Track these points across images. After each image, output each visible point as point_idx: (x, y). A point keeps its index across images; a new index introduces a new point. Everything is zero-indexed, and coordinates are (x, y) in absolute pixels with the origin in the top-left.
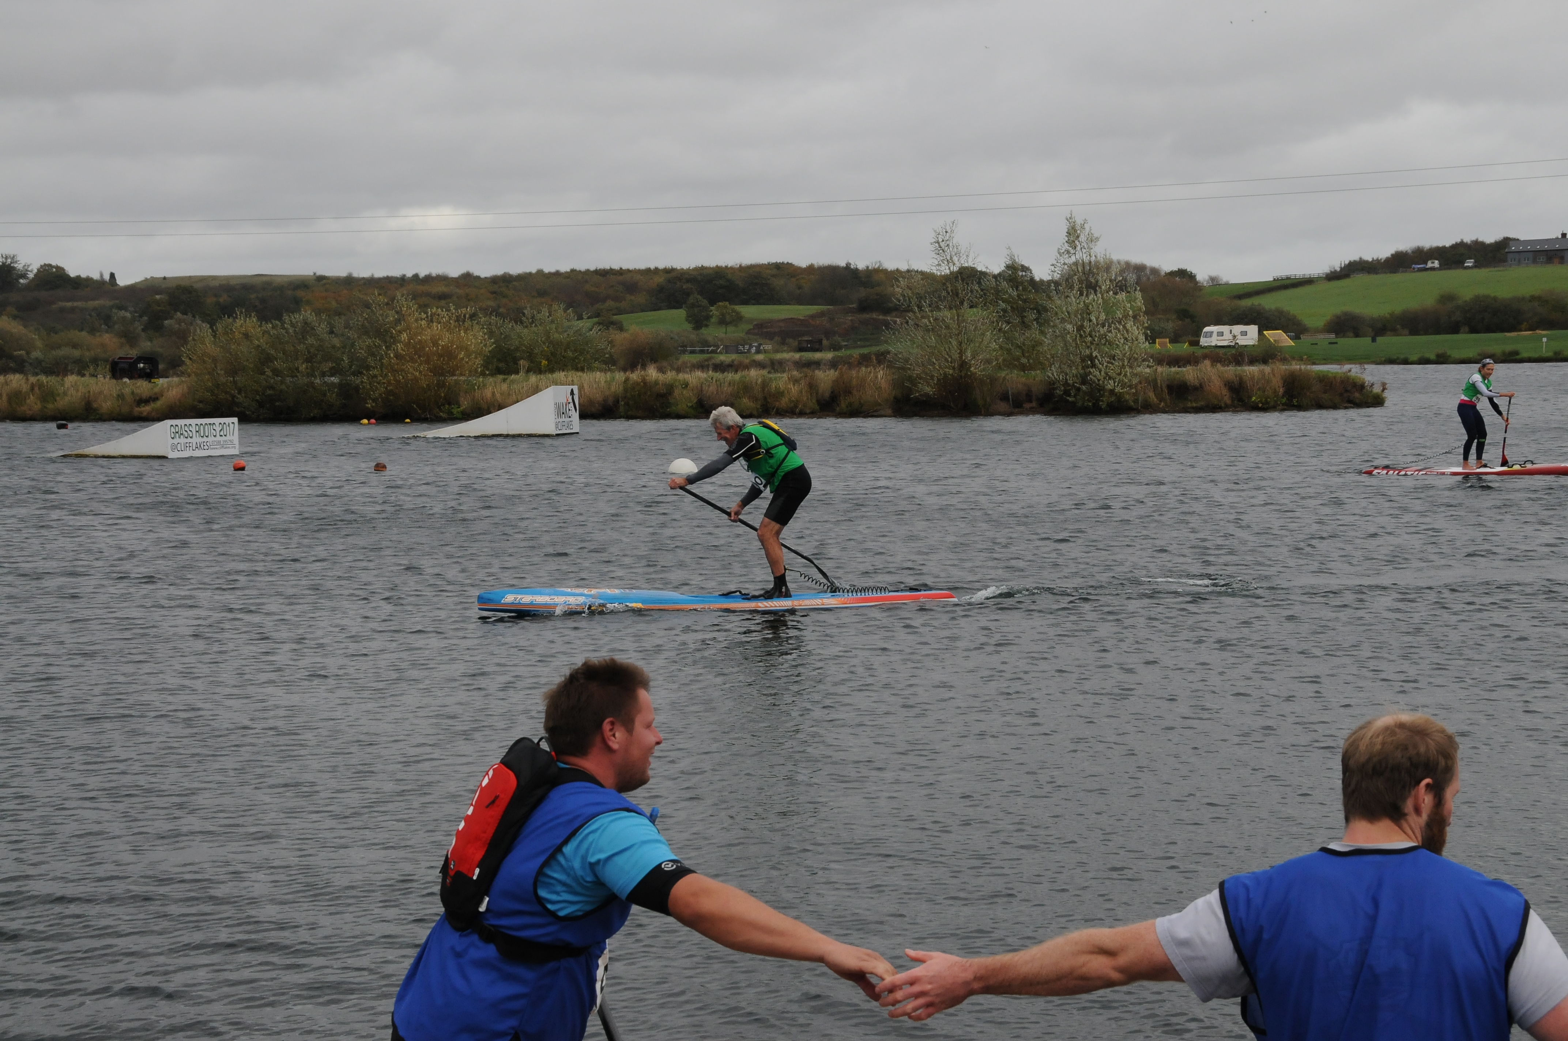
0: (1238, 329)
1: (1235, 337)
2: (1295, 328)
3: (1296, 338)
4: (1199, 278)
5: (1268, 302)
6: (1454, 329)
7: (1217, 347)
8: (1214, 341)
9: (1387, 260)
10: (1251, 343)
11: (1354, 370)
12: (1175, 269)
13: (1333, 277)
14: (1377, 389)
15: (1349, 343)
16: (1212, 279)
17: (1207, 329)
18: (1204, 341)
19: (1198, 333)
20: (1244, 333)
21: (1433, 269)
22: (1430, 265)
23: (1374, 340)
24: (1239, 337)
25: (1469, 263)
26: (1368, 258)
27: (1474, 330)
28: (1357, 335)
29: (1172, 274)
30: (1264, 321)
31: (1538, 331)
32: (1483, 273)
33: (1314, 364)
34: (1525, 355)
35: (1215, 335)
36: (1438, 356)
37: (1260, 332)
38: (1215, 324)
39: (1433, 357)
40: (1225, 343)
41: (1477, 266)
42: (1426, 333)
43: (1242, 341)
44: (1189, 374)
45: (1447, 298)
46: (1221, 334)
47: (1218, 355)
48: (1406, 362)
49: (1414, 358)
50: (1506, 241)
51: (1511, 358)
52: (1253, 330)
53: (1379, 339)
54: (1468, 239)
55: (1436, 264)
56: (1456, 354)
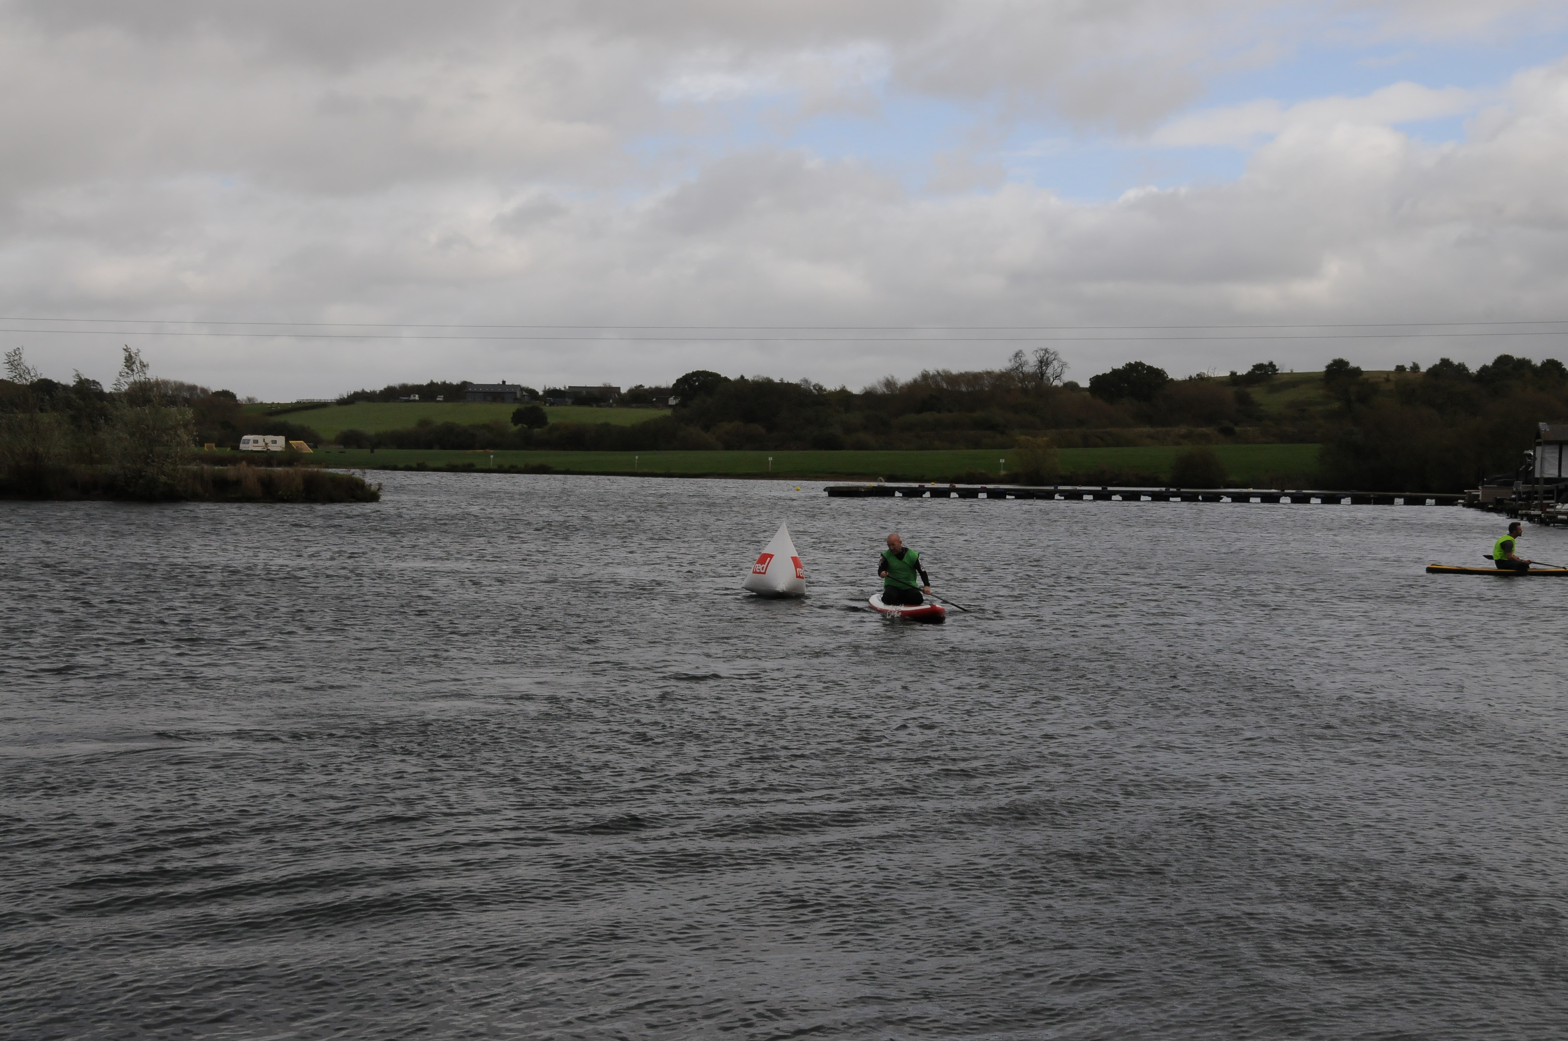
0: (269, 438)
1: (266, 444)
2: (314, 440)
3: (314, 447)
4: (238, 397)
5: (293, 420)
6: (429, 446)
7: (252, 451)
8: (251, 447)
9: (381, 392)
10: (279, 449)
11: (357, 473)
12: (220, 390)
13: (342, 402)
14: (374, 488)
15: (353, 452)
16: (249, 399)
17: (245, 437)
18: (243, 447)
19: (238, 440)
20: (275, 442)
21: (414, 401)
22: (412, 398)
23: (372, 451)
24: (270, 444)
25: (440, 398)
26: (368, 390)
27: (443, 447)
28: (359, 447)
29: (218, 394)
30: (290, 433)
31: (488, 450)
32: (449, 405)
33: (328, 467)
34: (478, 467)
35: (251, 442)
36: (418, 465)
37: (287, 441)
38: (252, 434)
39: (414, 465)
40: (259, 449)
41: (446, 400)
42: (410, 448)
43: (273, 448)
44: (230, 471)
45: (424, 423)
46: (256, 442)
47: (253, 458)
48: (395, 468)
49: (401, 465)
50: (465, 384)
51: (469, 468)
52: (281, 440)
53: (376, 450)
54: (438, 380)
55: (417, 397)
56: (430, 464)
